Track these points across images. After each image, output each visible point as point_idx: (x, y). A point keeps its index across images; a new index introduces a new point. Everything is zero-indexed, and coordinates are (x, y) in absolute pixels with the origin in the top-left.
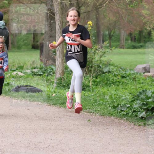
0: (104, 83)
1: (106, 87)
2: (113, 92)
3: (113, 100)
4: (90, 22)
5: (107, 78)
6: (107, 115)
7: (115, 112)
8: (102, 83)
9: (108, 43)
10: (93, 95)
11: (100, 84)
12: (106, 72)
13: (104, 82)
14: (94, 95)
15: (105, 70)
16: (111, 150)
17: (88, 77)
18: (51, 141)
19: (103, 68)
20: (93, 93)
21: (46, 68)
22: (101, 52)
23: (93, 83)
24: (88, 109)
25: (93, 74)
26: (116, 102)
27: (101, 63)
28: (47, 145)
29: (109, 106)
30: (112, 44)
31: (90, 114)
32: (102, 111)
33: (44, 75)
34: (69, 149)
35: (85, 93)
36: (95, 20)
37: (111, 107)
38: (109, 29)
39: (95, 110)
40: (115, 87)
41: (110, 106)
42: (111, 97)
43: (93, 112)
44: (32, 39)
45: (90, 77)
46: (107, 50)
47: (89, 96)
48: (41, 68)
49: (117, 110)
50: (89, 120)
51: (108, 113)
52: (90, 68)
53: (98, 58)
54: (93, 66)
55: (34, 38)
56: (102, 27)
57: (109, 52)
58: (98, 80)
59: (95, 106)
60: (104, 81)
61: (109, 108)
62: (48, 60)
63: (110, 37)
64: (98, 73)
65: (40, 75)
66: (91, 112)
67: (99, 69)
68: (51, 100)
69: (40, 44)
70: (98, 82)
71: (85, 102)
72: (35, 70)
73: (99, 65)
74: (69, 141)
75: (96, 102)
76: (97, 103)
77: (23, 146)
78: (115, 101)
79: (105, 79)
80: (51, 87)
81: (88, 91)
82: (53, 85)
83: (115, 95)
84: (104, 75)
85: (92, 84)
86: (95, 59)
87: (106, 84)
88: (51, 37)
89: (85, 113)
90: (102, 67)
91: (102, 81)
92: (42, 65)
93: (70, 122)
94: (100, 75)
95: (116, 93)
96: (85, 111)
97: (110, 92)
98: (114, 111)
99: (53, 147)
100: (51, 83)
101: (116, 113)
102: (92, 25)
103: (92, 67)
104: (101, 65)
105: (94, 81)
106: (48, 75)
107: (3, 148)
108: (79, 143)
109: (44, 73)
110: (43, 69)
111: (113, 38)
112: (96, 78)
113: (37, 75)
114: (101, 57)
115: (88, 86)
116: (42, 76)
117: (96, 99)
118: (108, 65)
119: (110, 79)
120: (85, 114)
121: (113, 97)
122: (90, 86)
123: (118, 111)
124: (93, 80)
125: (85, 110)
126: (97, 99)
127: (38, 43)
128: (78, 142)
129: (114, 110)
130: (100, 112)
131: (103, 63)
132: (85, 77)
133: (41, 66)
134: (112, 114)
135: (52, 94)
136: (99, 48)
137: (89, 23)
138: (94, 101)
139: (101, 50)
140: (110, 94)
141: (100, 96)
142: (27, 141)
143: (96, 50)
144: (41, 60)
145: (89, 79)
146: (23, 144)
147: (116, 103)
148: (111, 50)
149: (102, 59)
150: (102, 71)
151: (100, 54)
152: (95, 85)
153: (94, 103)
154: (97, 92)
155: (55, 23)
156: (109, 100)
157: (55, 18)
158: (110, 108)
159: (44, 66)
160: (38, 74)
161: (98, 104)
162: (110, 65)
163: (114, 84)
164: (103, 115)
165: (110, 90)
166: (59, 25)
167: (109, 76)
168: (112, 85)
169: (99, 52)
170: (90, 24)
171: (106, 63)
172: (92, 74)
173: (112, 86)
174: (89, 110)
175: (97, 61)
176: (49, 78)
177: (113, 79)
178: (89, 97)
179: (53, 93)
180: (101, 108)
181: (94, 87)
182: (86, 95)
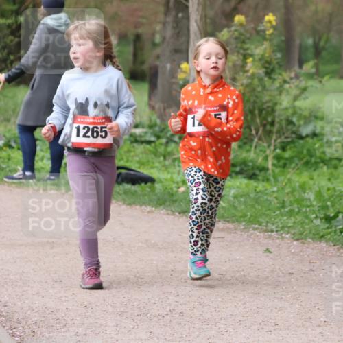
0: (302, 162)
1: (307, 171)
2: (324, 183)
3: (325, 201)
4: (270, 17)
5: (308, 150)
6: (310, 238)
7: (330, 230)
8: (296, 160)
9: (312, 67)
10: (275, 189)
11: (291, 163)
12: (307, 136)
13: (302, 159)
14: (278, 191)
15: (306, 131)
16: (321, 322)
17: (264, 147)
18: (177, 299)
19: (300, 126)
20: (276, 185)
21: (163, 127)
22: (297, 86)
23: (275, 162)
24: (264, 224)
25: (275, 141)
26: (333, 206)
27: (294, 113)
28: (168, 309)
29: (314, 216)
30: (322, 68)
31: (270, 236)
32: (299, 229)
33: (157, 143)
34: (221, 319)
35: (255, 184)
36: (283, 10)
37: (321, 219)
38: (315, 33)
39: (280, 226)
40: (329, 171)
41: (316, 217)
42: (319, 195)
43: (277, 231)
44: (131, 57)
45: (269, 146)
46: (310, 83)
47: (267, 192)
48: (151, 127)
49: (336, 226)
50: (268, 251)
51: (314, 234)
52: (268, 127)
53: (288, 102)
54: (277, 120)
55: (135, 55)
56: (299, 29)
57: (316, 88)
58: (287, 154)
59: (282, 215)
60: (301, 156)
61: (314, 221)
62: (168, 108)
63: (318, 52)
64: (286, 138)
65: (149, 142)
66: (272, 231)
67: (290, 127)
68: (176, 201)
69: (151, 68)
70: (287, 159)
71: (257, 206)
72: (138, 131)
73: (290, 118)
74: (220, 300)
75: (283, 207)
76: (287, 209)
77: (110, 311)
78: (329, 203)
79: (305, 152)
80: (174, 171)
81: (263, 181)
82: (179, 166)
83: (329, 189)
84: (301, 141)
85: (273, 165)
86: (281, 104)
87: (307, 163)
88: (176, 51)
89: (258, 234)
90: (296, 123)
91: (296, 156)
92: (155, 118)
93: (221, 255)
94: (292, 142)
95: (330, 185)
96: (257, 229)
97: (317, 183)
98: (328, 228)
99: (181, 314)
100: (174, 160)
101: (333, 234)
102: (274, 23)
103: (273, 123)
104: (294, 119)
105: (278, 158)
106: (167, 143)
107: (63, 314)
108: (245, 303)
109: (158, 137)
110: (157, 129)
111: (324, 54)
112: (284, 149)
113: (142, 142)
114: (296, 98)
115: (264, 169)
116: (153, 145)
117: (284, 201)
118: (313, 118)
119: (317, 152)
120: (258, 236)
121: (325, 194)
122: (267, 169)
123: (338, 228)
124: (274, 154)
125: (257, 226)
126: (285, 199)
127: (146, 67)
128: (243, 302)
129: (327, 225)
130: (293, 232)
131: (301, 115)
132: (255, 147)
133: (150, 120)
134: (322, 237)
135: (179, 188)
136: (291, 79)
137: (267, 18)
138: (278, 205)
139: (296, 82)
140: (317, 189)
141: (293, 192)
142: (119, 298)
143: (285, 82)
144: (152, 108)
145: (265, 152)
146: (111, 305)
147: (331, 210)
148: (321, 82)
149: (298, 103)
150: (299, 133)
151: (295, 92)
152: (280, 167)
153: (279, 209)
154: (286, 184)
155: (188, 18)
156: (314, 203)
157: (187, 7)
158: (318, 222)
159: (158, 121)
160: (143, 139)
161: (287, 212)
162: (316, 118)
163: (325, 164)
164: (300, 237)
165: (315, 177)
166: (198, 22)
167: (315, 144)
168: (322, 168)
169: (290, 87)
170: (270, 22)
171: (306, 113)
172: (273, 141)
173: (320, 169)
174: (266, 226)
175: (287, 109)
176: (169, 149)
177: (324, 153)
178: (267, 194)
179: (180, 184)
180: (294, 222)
181: (277, 171)
182: (260, 191)
